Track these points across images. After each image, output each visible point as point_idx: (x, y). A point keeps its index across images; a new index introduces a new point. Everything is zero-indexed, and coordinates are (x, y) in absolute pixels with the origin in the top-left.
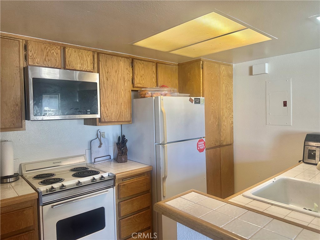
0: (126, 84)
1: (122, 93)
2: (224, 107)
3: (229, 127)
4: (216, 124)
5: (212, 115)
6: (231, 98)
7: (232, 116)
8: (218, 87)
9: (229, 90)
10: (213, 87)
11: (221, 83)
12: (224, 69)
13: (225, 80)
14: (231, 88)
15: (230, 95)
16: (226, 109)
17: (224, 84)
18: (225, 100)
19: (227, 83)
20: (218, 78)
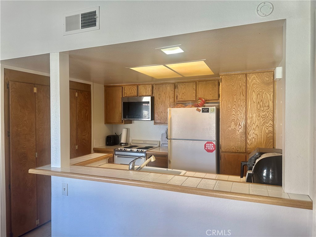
0: (171, 100)
2: (254, 115)
3: (263, 136)
4: (239, 131)
5: (233, 122)
6: (268, 106)
7: (271, 125)
8: (243, 95)
9: (264, 98)
10: (235, 97)
11: (250, 91)
12: (256, 77)
13: (256, 87)
14: (269, 95)
15: (266, 103)
16: (259, 117)
17: (254, 92)
18: (257, 108)
19: (261, 90)
20: (244, 88)
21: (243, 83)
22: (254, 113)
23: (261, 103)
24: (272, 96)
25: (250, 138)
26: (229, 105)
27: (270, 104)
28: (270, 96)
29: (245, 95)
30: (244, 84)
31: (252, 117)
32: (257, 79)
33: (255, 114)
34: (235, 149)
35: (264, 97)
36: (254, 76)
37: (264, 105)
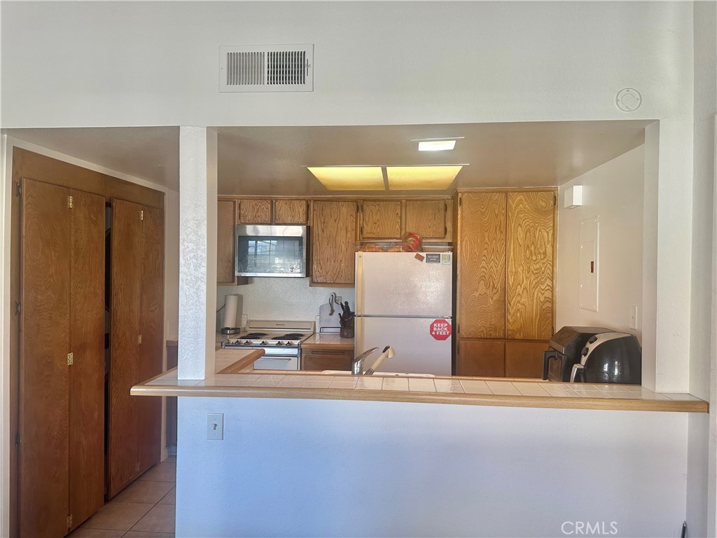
0: (348, 236)
1: (343, 247)
2: (520, 270)
3: (534, 308)
4: (492, 299)
5: (482, 282)
6: (545, 253)
7: (549, 288)
8: (502, 232)
9: (537, 237)
10: (486, 235)
11: (513, 225)
12: (524, 200)
13: (524, 218)
14: (545, 234)
15: (541, 246)
16: (528, 272)
17: (519, 228)
18: (525, 256)
19: (532, 224)
20: (502, 218)
21: (501, 209)
22: (519, 266)
23: (533, 248)
24: (550, 235)
25: (512, 311)
26: (476, 250)
27: (547, 250)
28: (547, 236)
29: (504, 232)
30: (503, 211)
31: (516, 272)
32: (525, 203)
33: (521, 267)
34: (485, 332)
35: (537, 235)
36: (521, 197)
37: (537, 252)
